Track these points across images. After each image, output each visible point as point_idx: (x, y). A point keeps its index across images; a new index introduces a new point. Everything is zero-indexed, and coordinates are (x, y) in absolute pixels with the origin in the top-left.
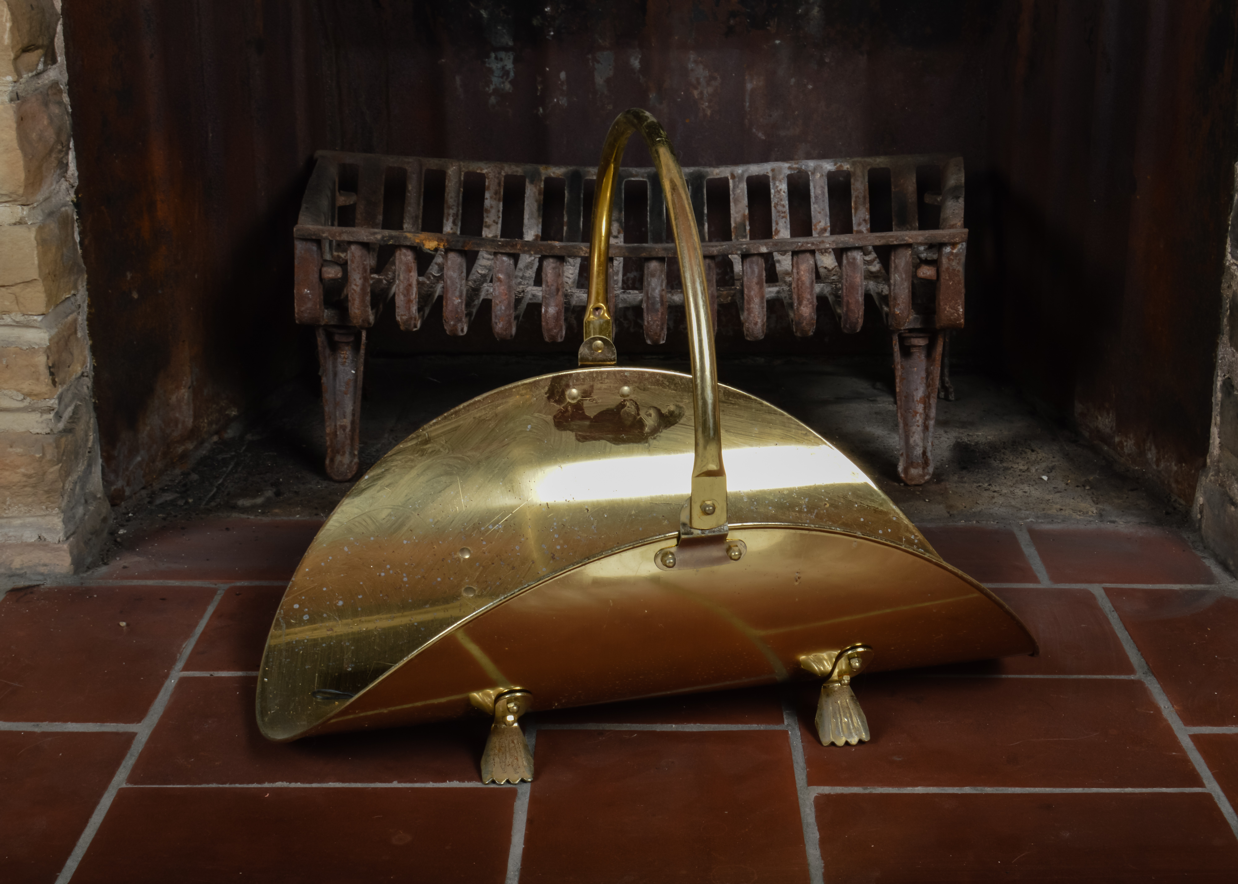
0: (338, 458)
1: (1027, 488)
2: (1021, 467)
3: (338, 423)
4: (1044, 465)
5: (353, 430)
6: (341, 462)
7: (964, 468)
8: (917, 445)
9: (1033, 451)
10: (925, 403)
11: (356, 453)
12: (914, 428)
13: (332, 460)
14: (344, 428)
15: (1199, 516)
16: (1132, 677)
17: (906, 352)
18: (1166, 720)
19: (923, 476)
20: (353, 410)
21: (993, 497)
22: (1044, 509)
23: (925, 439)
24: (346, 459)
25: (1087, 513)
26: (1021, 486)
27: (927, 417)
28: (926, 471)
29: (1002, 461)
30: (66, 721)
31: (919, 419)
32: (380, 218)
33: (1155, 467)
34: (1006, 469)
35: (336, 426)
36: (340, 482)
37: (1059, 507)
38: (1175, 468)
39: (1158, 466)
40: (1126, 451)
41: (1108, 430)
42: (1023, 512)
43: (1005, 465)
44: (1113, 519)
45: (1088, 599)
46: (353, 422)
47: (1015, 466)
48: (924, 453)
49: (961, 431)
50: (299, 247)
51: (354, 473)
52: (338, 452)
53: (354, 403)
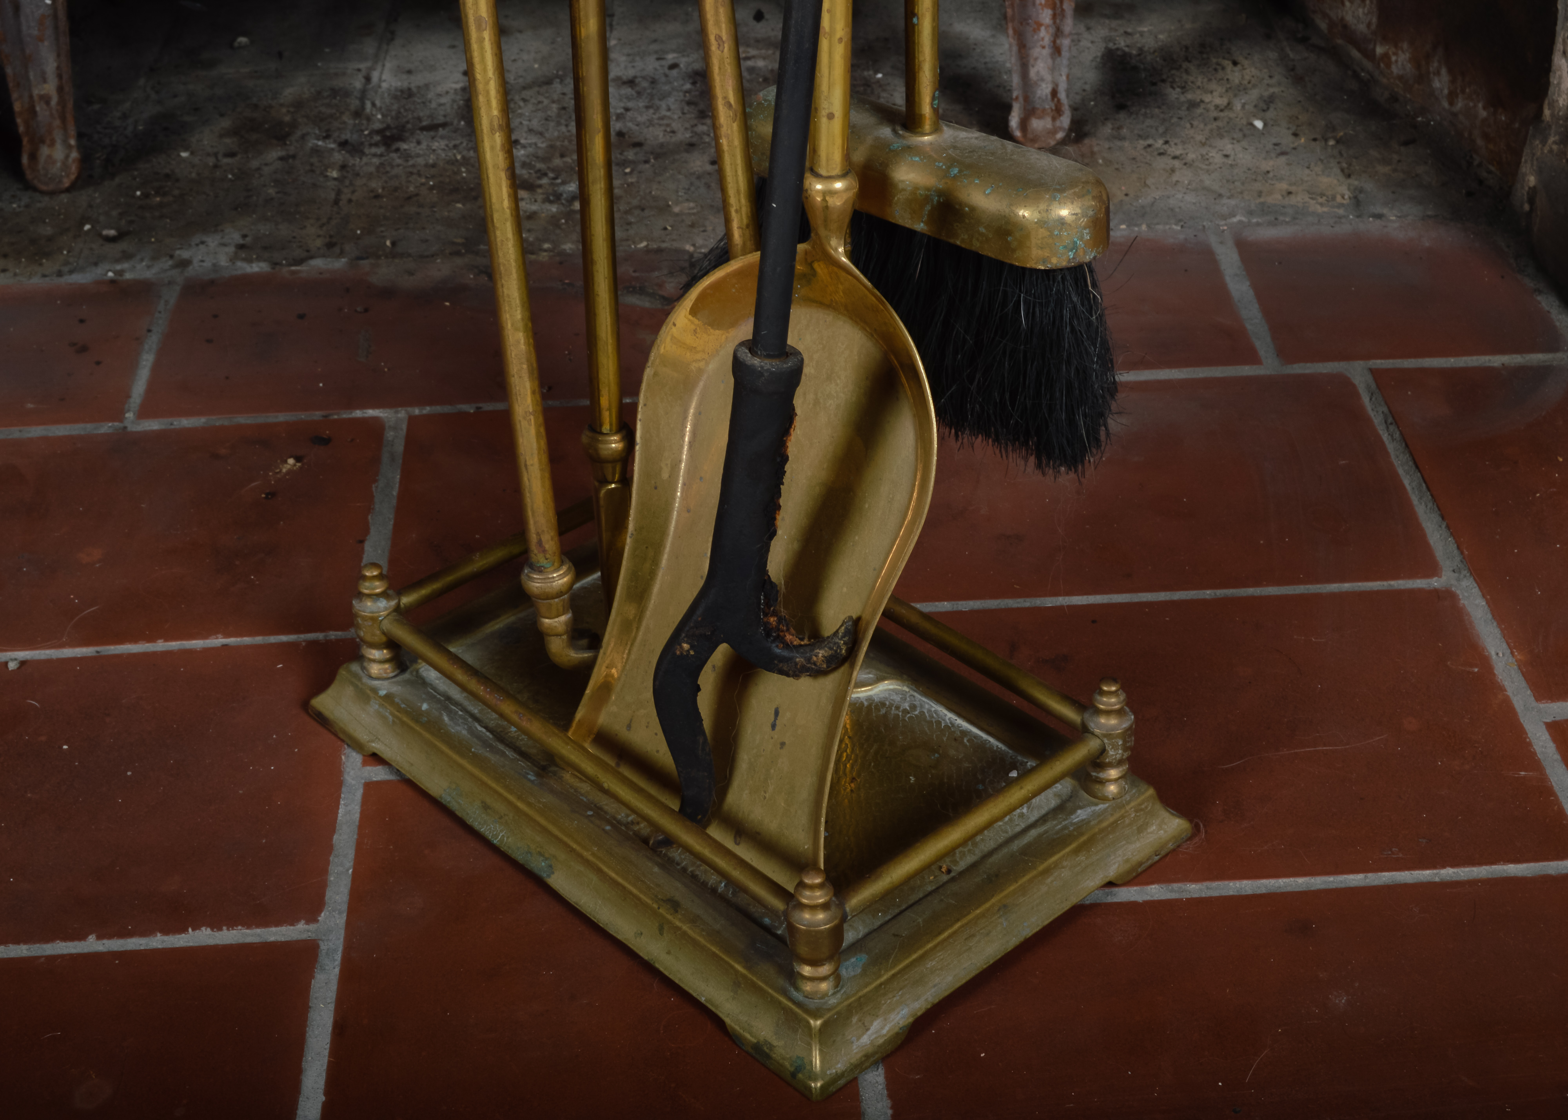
0: (45, 151)
1: (1228, 148)
2: (1218, 101)
3: (36, 92)
4: (1254, 94)
5: (62, 102)
6: (50, 157)
7: (1120, 107)
8: (1042, 80)
9: (1235, 63)
10: (1054, 8)
11: (73, 142)
12: (1036, 52)
13: (33, 157)
14: (46, 99)
15: (1527, 207)
16: (1435, 583)
18: (1502, 689)
19: (1054, 132)
20: (58, 68)
21: (1173, 170)
22: (1260, 194)
23: (1055, 70)
24: (59, 153)
25: (1334, 198)
26: (1219, 143)
27: (1058, 31)
28: (1058, 123)
29: (1184, 89)
31: (1045, 35)
33: (1446, 104)
34: (1193, 105)
35: (31, 97)
36: (52, 193)
37: (1284, 186)
38: (1483, 114)
39: (1451, 103)
40: (1395, 69)
41: (1362, 28)
42: (1225, 201)
43: (1189, 96)
44: (1378, 210)
45: (1345, 398)
46: (60, 89)
47: (1207, 98)
48: (1054, 93)
49: (1114, 23)
51: (73, 177)
52: (42, 141)
53: (59, 55)
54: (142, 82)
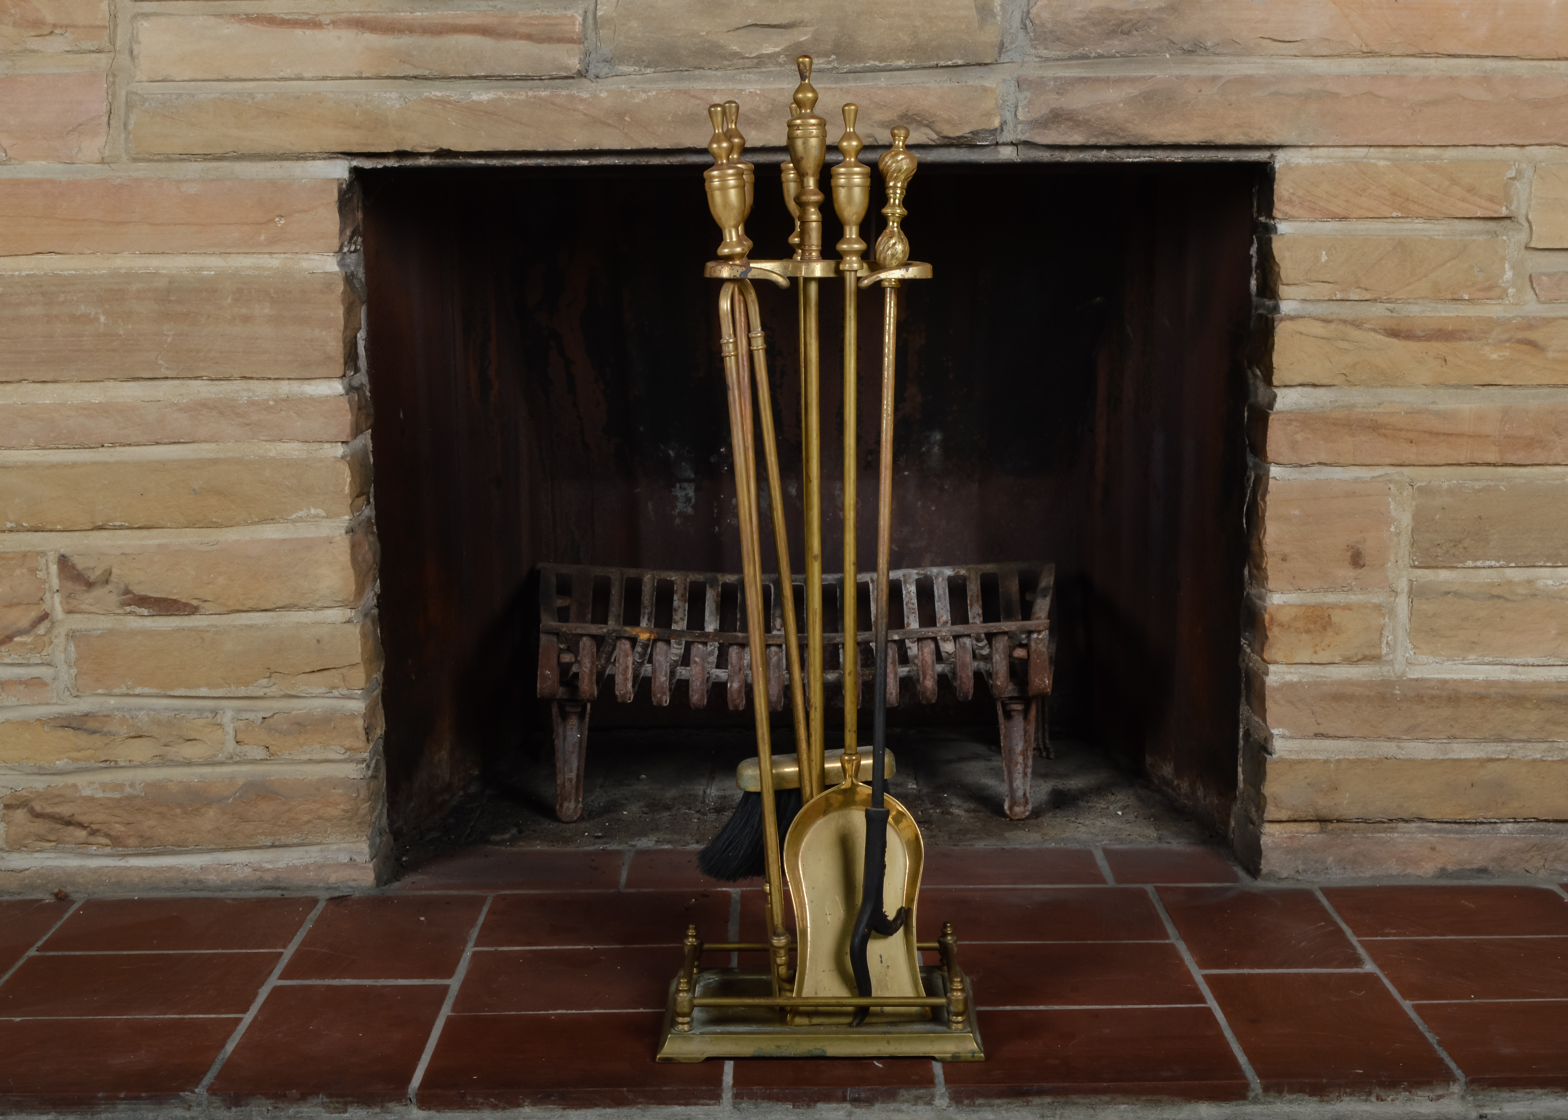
0: (566, 804)
1: (1105, 821)
2: (1103, 806)
3: (566, 777)
4: (1120, 804)
5: (578, 781)
6: (568, 807)
7: (1057, 807)
8: (1019, 788)
9: (1113, 794)
10: (1024, 756)
11: (580, 799)
12: (1016, 775)
13: (561, 806)
14: (570, 780)
15: (1232, 836)
16: (1167, 942)
17: (1008, 715)
18: (1187, 966)
19: (1025, 812)
20: (578, 766)
21: (1078, 827)
22: (1116, 835)
23: (1024, 783)
24: (572, 805)
25: (1150, 837)
26: (1101, 819)
27: (1026, 766)
28: (1026, 808)
29: (1087, 802)
30: (397, 978)
31: (1020, 768)
32: (589, 616)
33: (1203, 802)
34: (1090, 807)
35: (564, 778)
36: (568, 823)
37: (1128, 833)
38: (1216, 802)
39: (1205, 801)
40: (1183, 791)
41: (1170, 776)
42: (1100, 837)
43: (1089, 804)
44: (1169, 840)
45: (1143, 894)
46: (578, 776)
47: (1097, 805)
48: (1025, 794)
49: (1058, 781)
50: (544, 638)
51: (578, 815)
52: (566, 800)
53: (579, 760)
54: (598, 790)
